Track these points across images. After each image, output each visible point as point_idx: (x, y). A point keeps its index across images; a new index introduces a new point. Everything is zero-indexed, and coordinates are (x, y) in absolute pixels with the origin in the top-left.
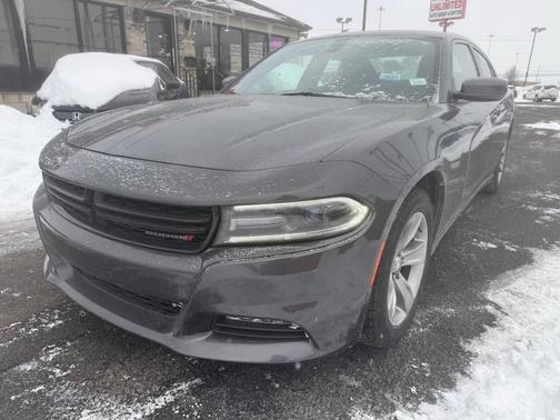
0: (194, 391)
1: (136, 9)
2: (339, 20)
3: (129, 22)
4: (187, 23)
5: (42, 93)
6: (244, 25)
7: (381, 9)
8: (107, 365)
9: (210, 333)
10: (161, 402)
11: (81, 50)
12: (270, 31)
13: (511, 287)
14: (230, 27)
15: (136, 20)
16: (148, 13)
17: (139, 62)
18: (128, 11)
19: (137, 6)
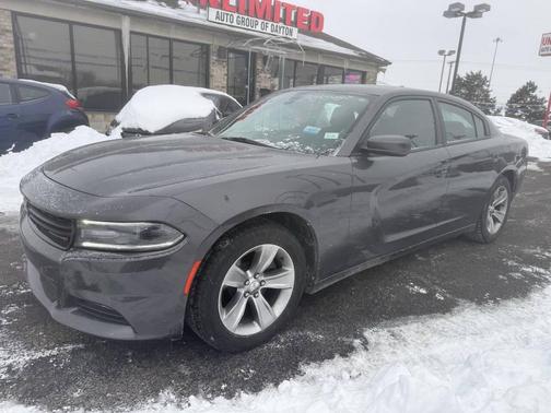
0: (73, 352)
1: (220, 47)
2: (441, 53)
3: (213, 58)
4: (265, 58)
5: (119, 117)
6: (320, 61)
7: (498, 40)
8: (36, 324)
9: (76, 309)
10: (47, 353)
11: (171, 83)
12: (346, 66)
13: (396, 330)
14: (306, 63)
15: (219, 56)
16: (232, 50)
17: (205, 95)
18: (213, 49)
19: (223, 45)
